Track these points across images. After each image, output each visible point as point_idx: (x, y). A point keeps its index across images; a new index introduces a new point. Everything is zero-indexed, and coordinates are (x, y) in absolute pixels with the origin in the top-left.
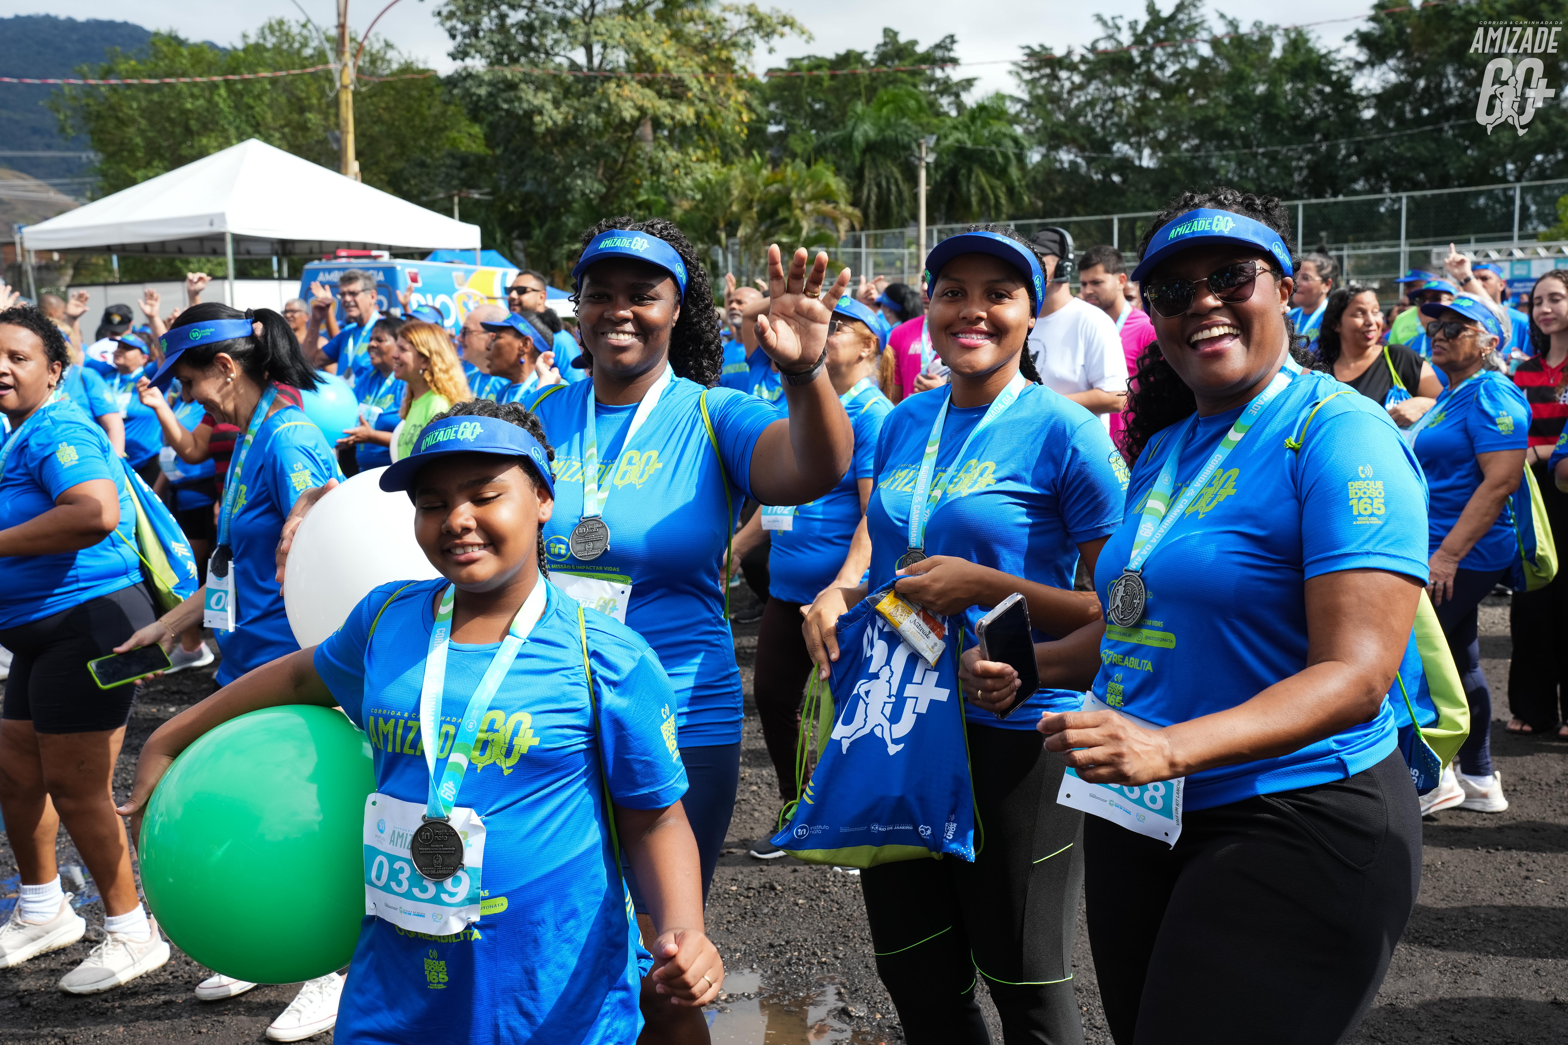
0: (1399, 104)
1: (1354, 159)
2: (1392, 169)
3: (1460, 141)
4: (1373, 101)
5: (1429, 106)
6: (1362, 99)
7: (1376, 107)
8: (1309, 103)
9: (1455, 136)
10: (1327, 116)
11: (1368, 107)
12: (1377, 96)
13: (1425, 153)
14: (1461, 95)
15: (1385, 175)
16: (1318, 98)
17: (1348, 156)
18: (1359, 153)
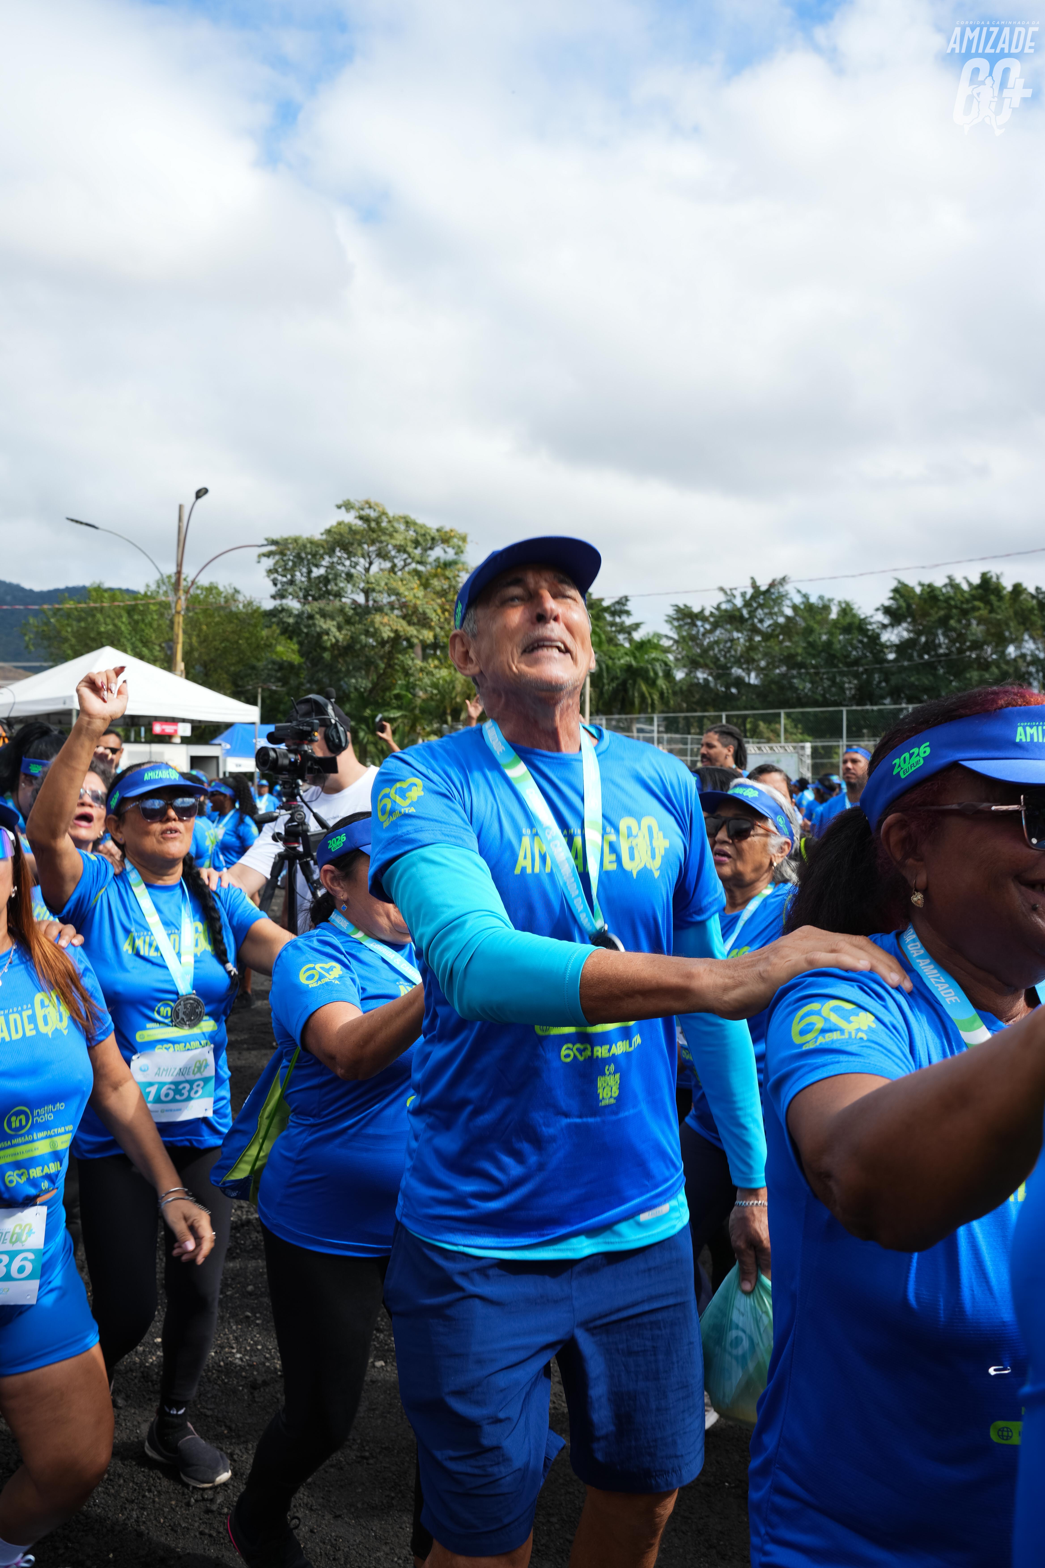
0: (910, 651)
1: (884, 684)
2: (907, 692)
3: (947, 676)
4: (894, 649)
5: (928, 654)
6: (887, 647)
7: (896, 652)
8: (855, 648)
9: (945, 673)
10: (866, 657)
11: (891, 652)
12: (896, 646)
13: (926, 682)
14: (947, 648)
15: (902, 695)
16: (860, 645)
17: (880, 682)
18: (887, 680)
